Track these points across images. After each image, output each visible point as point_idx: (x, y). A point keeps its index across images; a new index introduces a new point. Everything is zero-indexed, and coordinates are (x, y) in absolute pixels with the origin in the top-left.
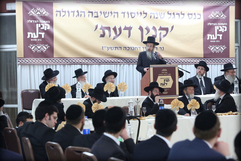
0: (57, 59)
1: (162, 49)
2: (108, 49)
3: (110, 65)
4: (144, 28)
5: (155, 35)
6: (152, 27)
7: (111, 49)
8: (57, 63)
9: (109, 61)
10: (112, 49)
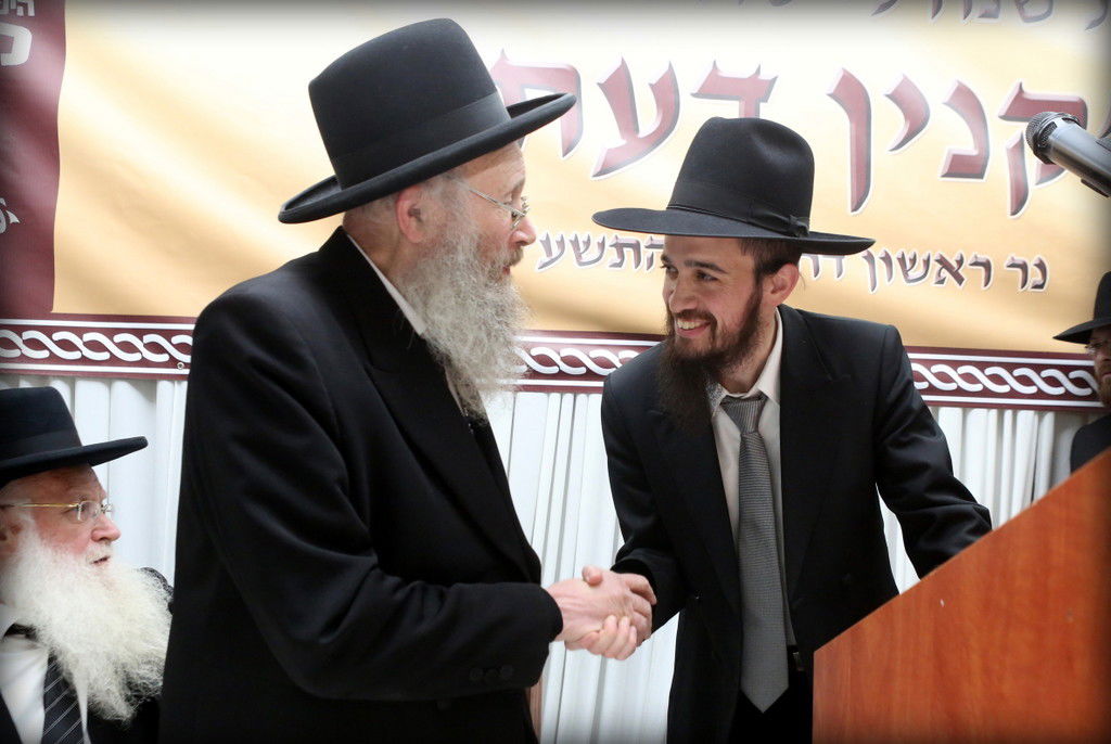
0: (79, 332)
1: (1035, 276)
2: (549, 252)
3: (569, 397)
4: (878, 92)
5: (970, 157)
6: (948, 90)
7: (579, 256)
8: (84, 360)
9: (557, 359)
10: (586, 257)
